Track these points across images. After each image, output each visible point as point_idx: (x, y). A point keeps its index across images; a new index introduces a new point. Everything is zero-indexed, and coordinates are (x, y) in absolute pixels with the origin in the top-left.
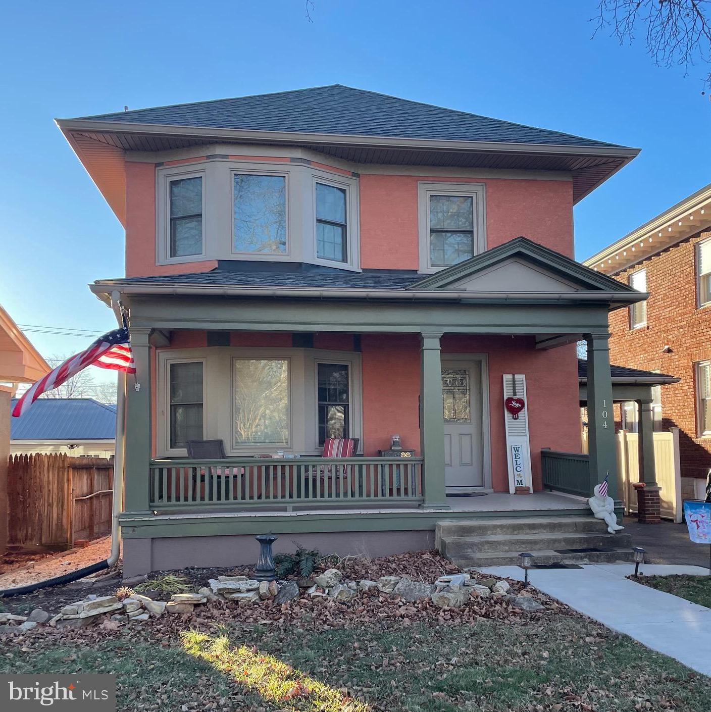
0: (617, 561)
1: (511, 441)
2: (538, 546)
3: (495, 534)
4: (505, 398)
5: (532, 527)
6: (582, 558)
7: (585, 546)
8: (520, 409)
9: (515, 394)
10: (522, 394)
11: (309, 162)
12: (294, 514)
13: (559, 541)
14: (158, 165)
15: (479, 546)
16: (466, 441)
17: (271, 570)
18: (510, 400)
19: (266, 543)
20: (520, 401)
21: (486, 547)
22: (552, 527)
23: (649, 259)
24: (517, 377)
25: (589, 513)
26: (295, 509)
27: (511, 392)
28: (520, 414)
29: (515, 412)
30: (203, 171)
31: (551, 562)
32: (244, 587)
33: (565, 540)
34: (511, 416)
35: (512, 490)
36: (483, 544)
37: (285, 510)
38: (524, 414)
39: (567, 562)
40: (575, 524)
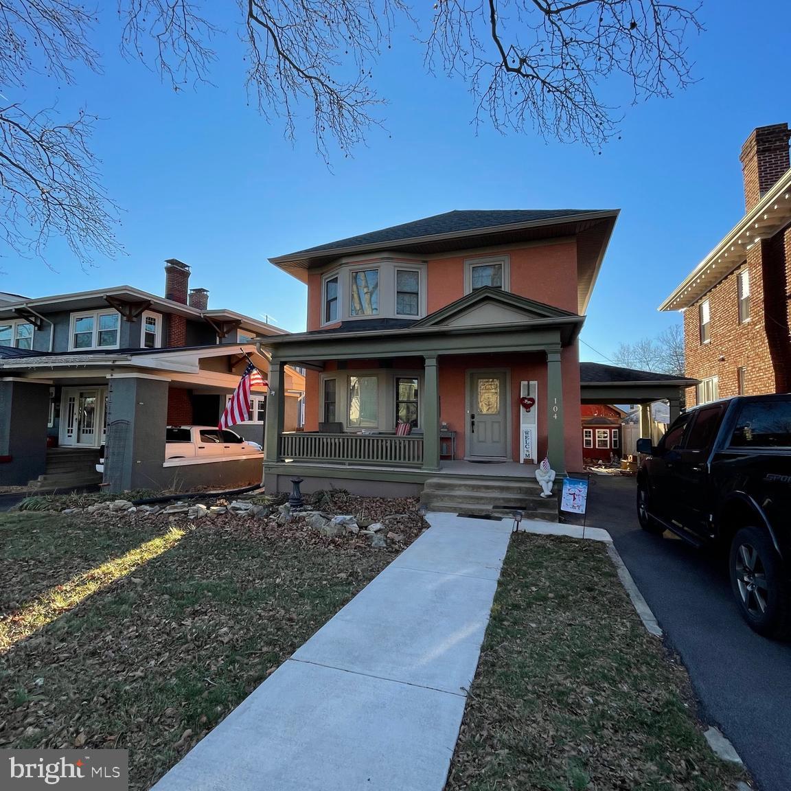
0: (536, 519)
1: (523, 427)
2: (483, 501)
3: (461, 490)
4: (521, 397)
5: (487, 487)
6: (507, 513)
7: (518, 505)
8: (531, 405)
9: (528, 395)
10: (534, 395)
13: (499, 499)
14: (322, 274)
15: (442, 497)
16: (496, 426)
17: (297, 499)
18: (524, 398)
19: (297, 483)
20: (532, 400)
21: (446, 498)
22: (502, 489)
23: (710, 291)
24: (531, 382)
27: (527, 393)
28: (532, 409)
29: (528, 407)
30: (337, 274)
31: (484, 514)
33: (503, 499)
34: (525, 410)
35: (522, 461)
36: (444, 496)
38: (534, 409)
39: (496, 515)
40: (520, 488)
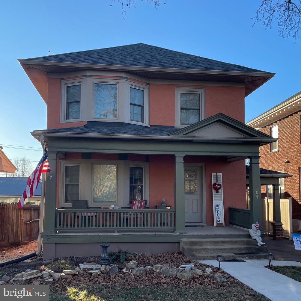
0: (262, 259)
1: (215, 203)
2: (226, 251)
3: (207, 245)
4: (213, 183)
5: (223, 242)
6: (245, 257)
7: (247, 252)
8: (219, 188)
9: (217, 182)
10: (221, 182)
11: (127, 78)
12: (117, 234)
13: (236, 249)
14: (61, 79)
15: (199, 251)
16: (195, 202)
17: (107, 260)
18: (215, 184)
19: (105, 247)
20: (220, 185)
21: (202, 251)
22: (232, 243)
23: (280, 120)
24: (218, 174)
25: (249, 236)
26: (118, 232)
27: (216, 180)
28: (220, 191)
29: (217, 190)
30: (81, 82)
31: (231, 258)
32: (94, 268)
33: (238, 248)
34: (215, 191)
35: (215, 225)
36: (201, 249)
37: (114, 232)
38: (221, 191)
39: (239, 259)
40: (243, 241)
